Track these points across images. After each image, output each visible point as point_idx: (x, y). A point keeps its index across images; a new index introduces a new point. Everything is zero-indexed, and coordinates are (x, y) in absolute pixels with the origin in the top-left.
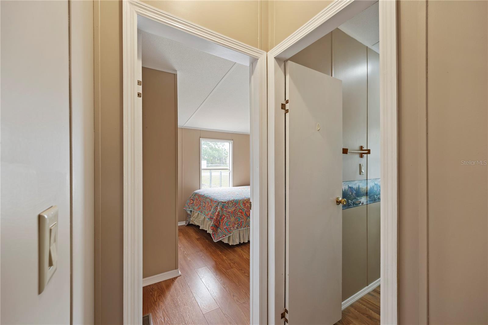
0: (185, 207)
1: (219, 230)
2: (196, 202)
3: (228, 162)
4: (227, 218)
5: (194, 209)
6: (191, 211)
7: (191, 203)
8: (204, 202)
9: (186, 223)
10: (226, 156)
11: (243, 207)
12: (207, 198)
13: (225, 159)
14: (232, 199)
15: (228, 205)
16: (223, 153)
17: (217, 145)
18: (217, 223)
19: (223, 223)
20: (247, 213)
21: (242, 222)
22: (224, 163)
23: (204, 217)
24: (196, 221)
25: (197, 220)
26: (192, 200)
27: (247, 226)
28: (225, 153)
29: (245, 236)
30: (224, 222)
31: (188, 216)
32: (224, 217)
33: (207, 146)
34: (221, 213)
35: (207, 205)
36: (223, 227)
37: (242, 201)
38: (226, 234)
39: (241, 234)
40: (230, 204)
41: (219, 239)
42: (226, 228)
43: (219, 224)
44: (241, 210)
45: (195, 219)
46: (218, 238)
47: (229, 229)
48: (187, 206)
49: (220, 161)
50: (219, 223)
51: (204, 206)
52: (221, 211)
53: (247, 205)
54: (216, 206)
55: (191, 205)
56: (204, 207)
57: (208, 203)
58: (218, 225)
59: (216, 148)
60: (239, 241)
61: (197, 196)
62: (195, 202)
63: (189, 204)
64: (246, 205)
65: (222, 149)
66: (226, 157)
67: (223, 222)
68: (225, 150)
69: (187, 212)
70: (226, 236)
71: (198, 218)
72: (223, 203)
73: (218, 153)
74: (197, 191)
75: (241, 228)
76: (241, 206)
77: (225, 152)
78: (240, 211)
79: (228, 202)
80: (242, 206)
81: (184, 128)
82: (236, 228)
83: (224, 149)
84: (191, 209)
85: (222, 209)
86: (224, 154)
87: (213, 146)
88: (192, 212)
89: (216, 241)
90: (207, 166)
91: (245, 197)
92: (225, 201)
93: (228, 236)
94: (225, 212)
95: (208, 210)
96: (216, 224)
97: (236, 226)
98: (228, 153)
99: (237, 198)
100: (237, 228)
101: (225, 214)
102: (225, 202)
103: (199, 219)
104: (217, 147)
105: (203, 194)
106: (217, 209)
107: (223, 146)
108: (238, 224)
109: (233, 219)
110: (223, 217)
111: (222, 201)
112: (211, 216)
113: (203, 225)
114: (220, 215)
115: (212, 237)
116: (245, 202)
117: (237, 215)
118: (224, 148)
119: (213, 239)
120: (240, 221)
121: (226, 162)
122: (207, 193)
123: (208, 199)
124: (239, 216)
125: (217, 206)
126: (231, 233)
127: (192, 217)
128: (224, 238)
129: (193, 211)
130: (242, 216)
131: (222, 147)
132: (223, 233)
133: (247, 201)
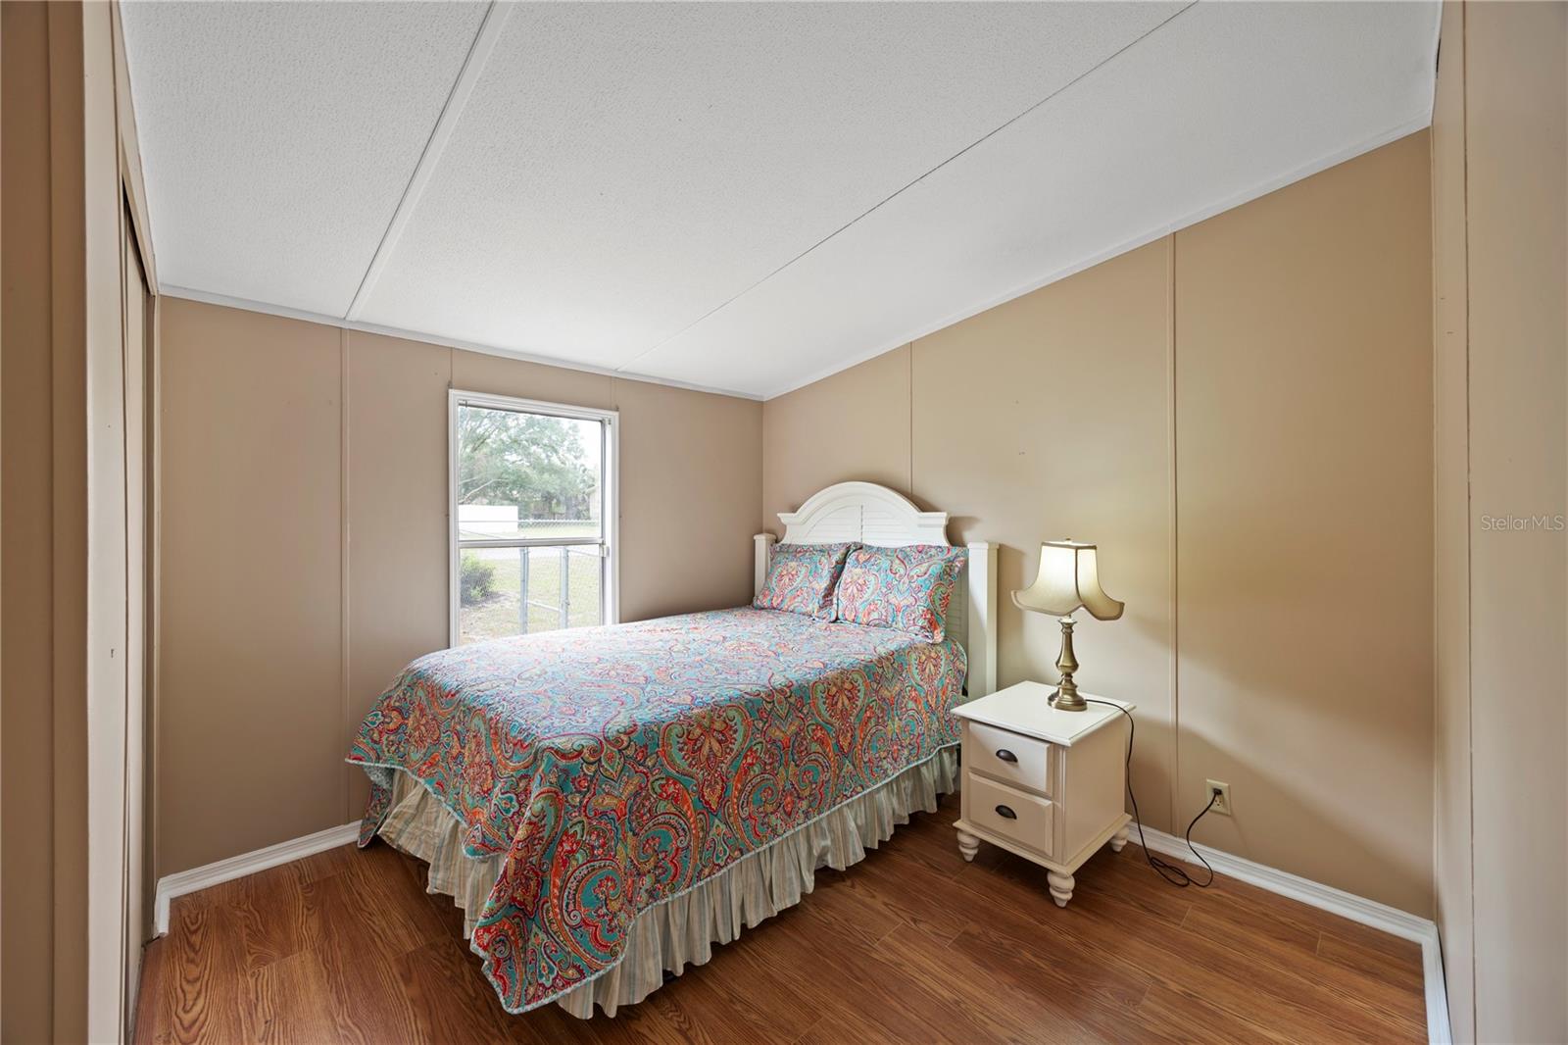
0: (355, 753)
1: (538, 938)
2: (418, 721)
3: (595, 510)
4: (593, 858)
5: (404, 759)
6: (390, 772)
7: (392, 726)
8: (457, 734)
9: (363, 834)
10: (587, 490)
11: (684, 765)
12: (470, 711)
13: (584, 499)
14: (622, 722)
15: (593, 768)
16: (578, 481)
17: (556, 452)
18: (527, 889)
19: (562, 889)
20: (707, 791)
21: (682, 854)
22: (580, 514)
23: (452, 822)
24: (413, 836)
25: (418, 832)
26: (398, 710)
27: (707, 871)
28: (584, 481)
29: (695, 926)
30: (572, 884)
31: (373, 800)
32: (572, 851)
33: (520, 458)
34: (550, 820)
35: (474, 757)
36: (565, 910)
37: (677, 730)
38: (583, 965)
39: (677, 920)
40: (610, 758)
41: (538, 998)
42: (585, 923)
43: (535, 896)
44: (675, 784)
45: (407, 823)
46: (531, 990)
47: (603, 926)
48: (364, 742)
49: (568, 509)
50: (540, 884)
51: (455, 752)
52: (551, 812)
53: (705, 750)
54: (523, 772)
55: (392, 738)
56: (455, 758)
57: (478, 744)
58: (530, 899)
59: (553, 465)
60: (665, 961)
61: (421, 693)
62: (410, 722)
63: (380, 732)
64: (700, 749)
65: (575, 468)
66: (589, 495)
67: (565, 882)
68: (584, 471)
69: (369, 778)
70: (583, 975)
71: (423, 820)
72: (564, 756)
73: (558, 481)
74: (422, 663)
75: (673, 890)
76: (672, 764)
77: (586, 478)
78: (671, 789)
79: (594, 752)
80: (678, 757)
81: (350, 330)
82: (645, 896)
83: (583, 468)
84: (385, 761)
85: (555, 797)
86: (581, 486)
87: (543, 456)
88: (397, 777)
89: (515, 1011)
90: (520, 526)
91: (693, 699)
92: (578, 742)
93: (594, 977)
94: (576, 816)
95: (477, 788)
96: (518, 896)
97: (648, 881)
98: (594, 480)
99: (644, 715)
100: (652, 895)
101: (578, 828)
102: (580, 753)
103: (428, 824)
104: (555, 459)
105: (450, 681)
106: (527, 792)
107: (576, 458)
108: (656, 867)
109: (624, 853)
110: (567, 847)
111: (560, 743)
112: (490, 837)
113: (447, 869)
114: (546, 834)
115: (491, 978)
116: (698, 732)
117: (652, 817)
118: (582, 465)
119: (498, 990)
120: (671, 848)
121: (588, 510)
122: (478, 681)
123: (476, 721)
124: (661, 819)
125: (523, 777)
126: (614, 955)
127: (394, 801)
128: (569, 990)
129: (403, 773)
130: (680, 814)
131: (575, 462)
132: (561, 956)
133: (706, 722)
